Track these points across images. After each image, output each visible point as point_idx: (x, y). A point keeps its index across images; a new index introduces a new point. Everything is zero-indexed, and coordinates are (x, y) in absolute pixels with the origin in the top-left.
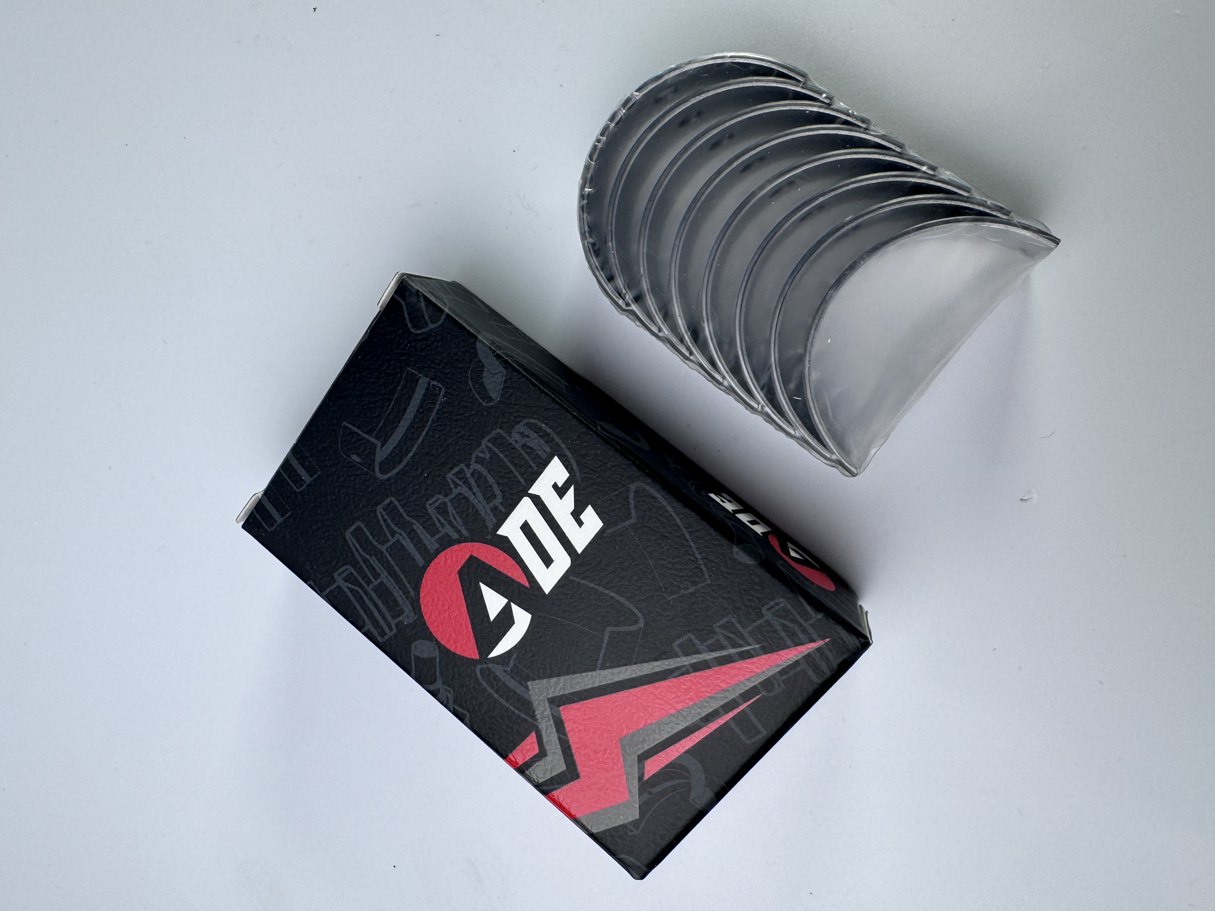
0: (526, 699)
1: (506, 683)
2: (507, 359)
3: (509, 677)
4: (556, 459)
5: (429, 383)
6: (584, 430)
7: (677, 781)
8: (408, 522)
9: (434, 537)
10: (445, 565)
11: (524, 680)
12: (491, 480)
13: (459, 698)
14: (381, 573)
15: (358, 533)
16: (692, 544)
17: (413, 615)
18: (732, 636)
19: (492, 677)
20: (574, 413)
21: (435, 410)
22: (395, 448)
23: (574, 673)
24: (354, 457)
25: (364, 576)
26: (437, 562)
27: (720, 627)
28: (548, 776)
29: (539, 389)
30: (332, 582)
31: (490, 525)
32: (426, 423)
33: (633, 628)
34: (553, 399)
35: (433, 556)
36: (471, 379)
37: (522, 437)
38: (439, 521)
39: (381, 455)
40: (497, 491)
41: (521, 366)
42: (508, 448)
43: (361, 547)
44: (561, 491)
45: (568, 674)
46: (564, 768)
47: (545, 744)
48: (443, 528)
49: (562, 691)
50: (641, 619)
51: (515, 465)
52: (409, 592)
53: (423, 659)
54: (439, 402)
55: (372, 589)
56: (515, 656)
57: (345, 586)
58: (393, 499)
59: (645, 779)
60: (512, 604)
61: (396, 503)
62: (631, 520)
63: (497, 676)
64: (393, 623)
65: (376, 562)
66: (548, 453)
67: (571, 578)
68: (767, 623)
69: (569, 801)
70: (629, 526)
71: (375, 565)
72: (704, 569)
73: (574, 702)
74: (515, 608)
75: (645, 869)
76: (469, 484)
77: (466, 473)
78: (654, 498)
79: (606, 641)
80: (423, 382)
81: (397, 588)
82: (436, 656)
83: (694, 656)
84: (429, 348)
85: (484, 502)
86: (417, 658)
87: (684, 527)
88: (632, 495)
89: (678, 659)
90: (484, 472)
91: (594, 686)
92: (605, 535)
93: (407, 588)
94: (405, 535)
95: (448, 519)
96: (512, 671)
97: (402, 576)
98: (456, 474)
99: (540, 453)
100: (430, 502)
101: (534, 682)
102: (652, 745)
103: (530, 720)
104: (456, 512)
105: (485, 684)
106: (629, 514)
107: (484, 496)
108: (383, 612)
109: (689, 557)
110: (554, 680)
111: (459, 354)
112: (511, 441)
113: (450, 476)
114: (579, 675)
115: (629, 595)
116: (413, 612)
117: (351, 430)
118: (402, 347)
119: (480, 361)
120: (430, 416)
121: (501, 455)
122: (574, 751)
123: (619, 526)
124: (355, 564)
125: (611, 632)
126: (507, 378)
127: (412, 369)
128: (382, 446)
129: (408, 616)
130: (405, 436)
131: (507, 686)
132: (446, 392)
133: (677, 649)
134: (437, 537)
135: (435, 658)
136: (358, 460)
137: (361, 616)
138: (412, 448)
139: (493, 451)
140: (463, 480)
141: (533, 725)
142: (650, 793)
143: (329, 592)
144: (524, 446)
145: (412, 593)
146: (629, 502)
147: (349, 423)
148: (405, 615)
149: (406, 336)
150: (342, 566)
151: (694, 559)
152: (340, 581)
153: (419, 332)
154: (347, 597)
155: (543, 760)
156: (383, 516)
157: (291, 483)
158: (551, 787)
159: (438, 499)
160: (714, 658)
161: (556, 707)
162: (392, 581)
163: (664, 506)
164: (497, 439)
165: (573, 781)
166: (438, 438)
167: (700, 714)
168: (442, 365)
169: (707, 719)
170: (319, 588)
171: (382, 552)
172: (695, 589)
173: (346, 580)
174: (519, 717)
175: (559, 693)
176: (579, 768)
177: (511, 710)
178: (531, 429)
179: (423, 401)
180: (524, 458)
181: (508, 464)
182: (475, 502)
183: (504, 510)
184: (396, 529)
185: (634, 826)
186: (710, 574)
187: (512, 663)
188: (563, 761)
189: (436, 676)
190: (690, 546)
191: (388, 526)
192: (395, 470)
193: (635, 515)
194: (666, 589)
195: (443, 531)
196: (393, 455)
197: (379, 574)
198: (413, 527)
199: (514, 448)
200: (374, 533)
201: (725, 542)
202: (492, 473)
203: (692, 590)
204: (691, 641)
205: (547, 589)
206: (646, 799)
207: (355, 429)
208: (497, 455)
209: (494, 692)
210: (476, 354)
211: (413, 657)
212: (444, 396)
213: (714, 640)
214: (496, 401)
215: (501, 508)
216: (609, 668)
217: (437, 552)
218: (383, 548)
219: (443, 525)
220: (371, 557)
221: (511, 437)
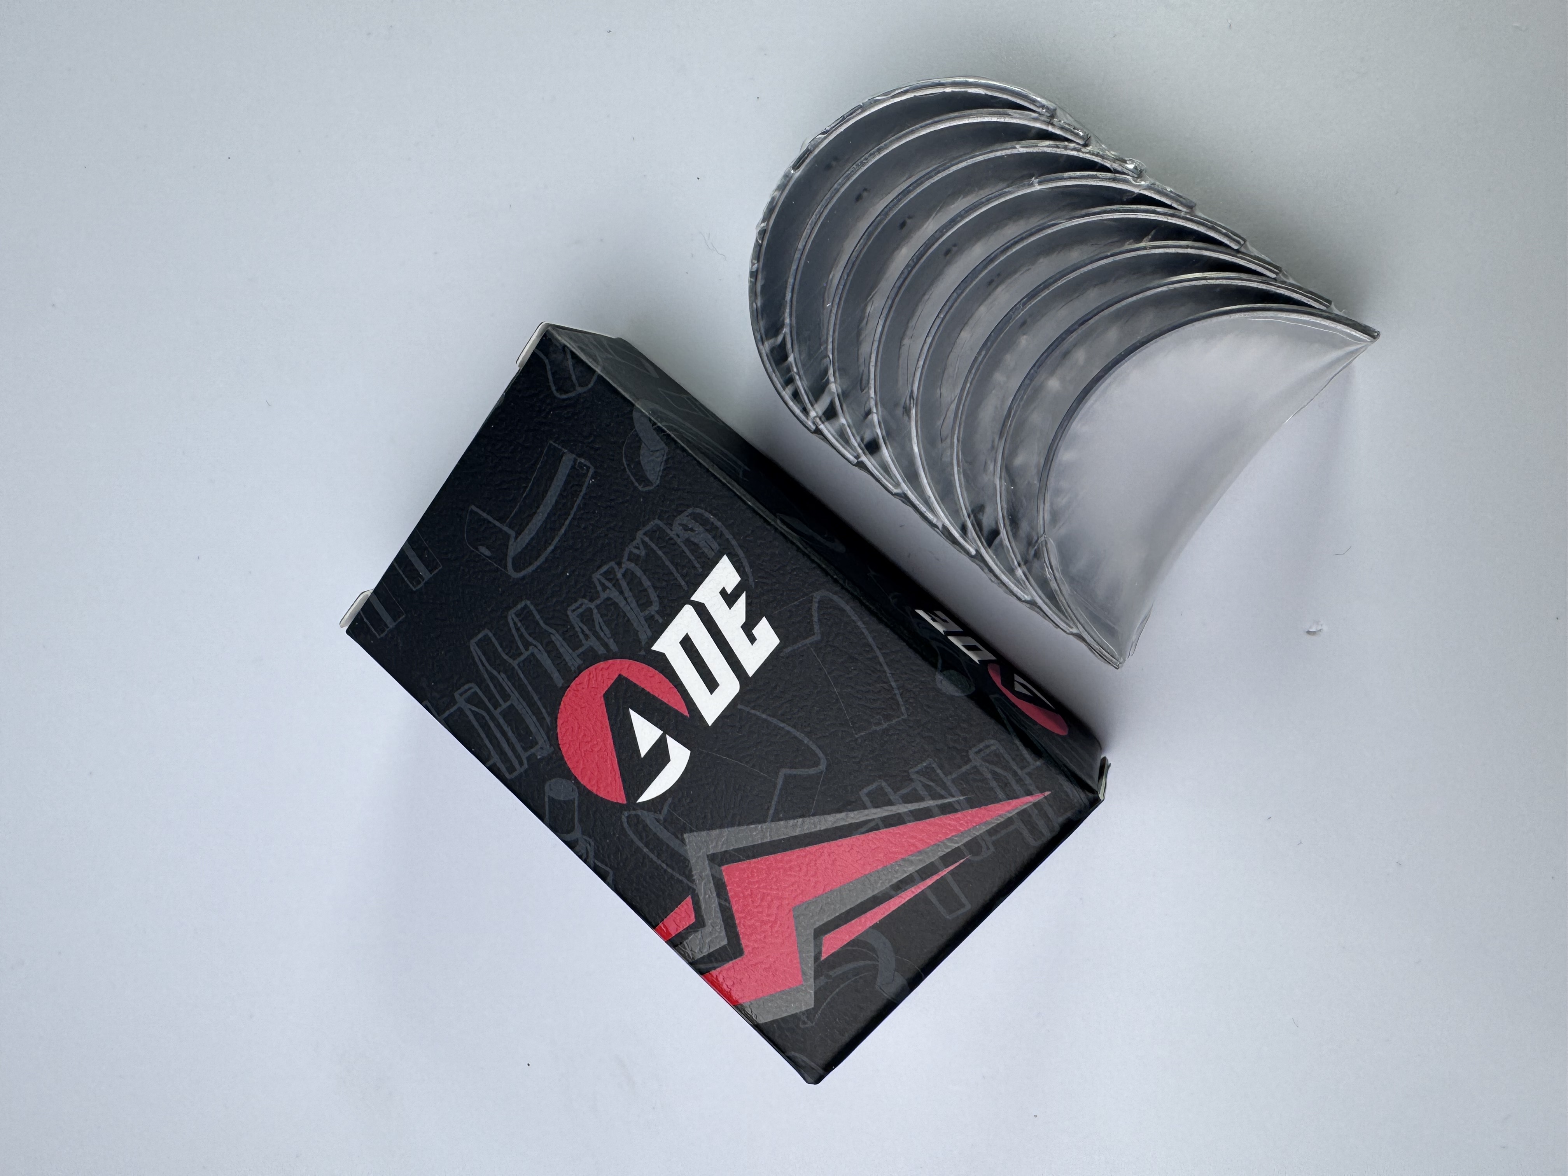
0: (681, 856)
1: (658, 834)
2: (668, 432)
3: (662, 827)
4: (725, 559)
5: (575, 460)
6: (760, 523)
7: (861, 963)
8: (546, 631)
9: (576, 651)
10: (588, 687)
11: (679, 832)
12: (647, 583)
13: (601, 851)
14: (511, 694)
15: (484, 644)
16: (886, 668)
17: (548, 746)
18: (931, 784)
19: (641, 826)
20: (749, 503)
21: (582, 494)
22: (533, 539)
23: (739, 825)
24: (483, 550)
25: (491, 698)
26: (578, 682)
27: (917, 772)
28: (706, 952)
29: (708, 470)
30: (452, 704)
31: (643, 637)
32: (571, 509)
33: (812, 771)
34: (724, 484)
35: (574, 675)
36: (626, 457)
37: (686, 530)
38: (583, 632)
39: (515, 548)
40: (653, 595)
41: (688, 442)
42: (668, 544)
43: (488, 660)
44: (730, 599)
45: (733, 825)
46: (725, 942)
47: (703, 913)
48: (587, 640)
49: (725, 846)
50: (822, 761)
51: (676, 565)
52: (544, 718)
53: (559, 802)
54: (586, 484)
55: (500, 714)
56: (670, 800)
57: (468, 708)
58: (528, 603)
59: (822, 958)
60: (667, 736)
61: (532, 608)
62: (813, 637)
63: (647, 825)
64: (524, 756)
65: (506, 680)
66: (716, 552)
67: (740, 707)
68: (975, 770)
69: (730, 983)
70: (811, 644)
71: (504, 685)
72: (900, 699)
73: (740, 860)
74: (671, 742)
75: (821, 1072)
76: (620, 587)
77: (617, 573)
78: (842, 610)
79: (779, 787)
80: (568, 459)
81: (530, 712)
82: (574, 799)
83: (886, 808)
84: (576, 417)
85: (637, 609)
86: (552, 800)
87: (878, 647)
88: (815, 605)
89: (866, 812)
90: (639, 572)
91: (765, 840)
92: (782, 654)
93: (541, 713)
94: (540, 647)
95: (593, 629)
96: (665, 820)
97: (536, 698)
98: (605, 574)
99: (706, 550)
100: (573, 607)
101: (692, 834)
102: (833, 917)
103: (685, 881)
104: (603, 621)
105: (632, 836)
106: (812, 629)
107: (637, 602)
108: (512, 743)
109: (881, 685)
110: (715, 833)
111: (612, 424)
112: (672, 534)
113: (597, 576)
114: (746, 827)
115: (808, 729)
116: (548, 742)
117: (481, 515)
118: (543, 415)
119: (637, 435)
120: (576, 501)
121: (660, 553)
122: (737, 922)
123: (799, 645)
124: (481, 683)
125: (785, 775)
126: (669, 456)
127: (554, 442)
128: (516, 538)
129: (542, 748)
130: (544, 525)
131: (658, 839)
132: (595, 472)
133: (866, 799)
134: (581, 650)
135: (573, 801)
136: (488, 553)
137: (487, 747)
138: (552, 541)
139: (650, 546)
140: (614, 582)
141: (689, 888)
142: (828, 977)
143: (449, 715)
144: (688, 542)
145: (548, 719)
146: (812, 615)
147: (479, 507)
148: (538, 747)
149: (548, 401)
150: (464, 684)
151: (888, 688)
152: (461, 702)
153: (564, 396)
154: (470, 722)
155: (700, 932)
156: (515, 623)
157: (406, 579)
158: (710, 965)
159: (581, 605)
160: (910, 811)
161: (717, 866)
162: (524, 704)
163: (854, 621)
164: (655, 531)
165: (735, 958)
166: (584, 529)
167: (890, 880)
168: (592, 439)
169: (900, 886)
170: (436, 709)
171: (513, 668)
172: (888, 725)
173: (469, 701)
174: (672, 877)
175: (722, 848)
176: (743, 942)
177: (663, 868)
178: (697, 521)
179: (567, 483)
180: (687, 557)
181: (668, 563)
182: (627, 609)
183: (661, 621)
184: (530, 639)
185: (808, 1017)
186: (907, 706)
187: (666, 809)
188: (723, 933)
189: (574, 823)
190: (885, 672)
191: (521, 636)
192: (532, 566)
193: (819, 631)
194: (853, 723)
195: (587, 644)
196: (529, 548)
197: (510, 696)
198: (551, 639)
199: (675, 544)
200: (504, 644)
201: (925, 667)
202: (647, 573)
203: (885, 725)
204: (882, 788)
205: (710, 719)
206: (822, 984)
207: (484, 515)
208: (654, 552)
209: (643, 845)
210: (632, 427)
211: (546, 799)
212: (592, 477)
213: (911, 788)
214: (655, 485)
215: (657, 617)
216: (780, 820)
217: (580, 671)
218: (515, 663)
219: (587, 637)
220: (499, 673)
221: (671, 530)
